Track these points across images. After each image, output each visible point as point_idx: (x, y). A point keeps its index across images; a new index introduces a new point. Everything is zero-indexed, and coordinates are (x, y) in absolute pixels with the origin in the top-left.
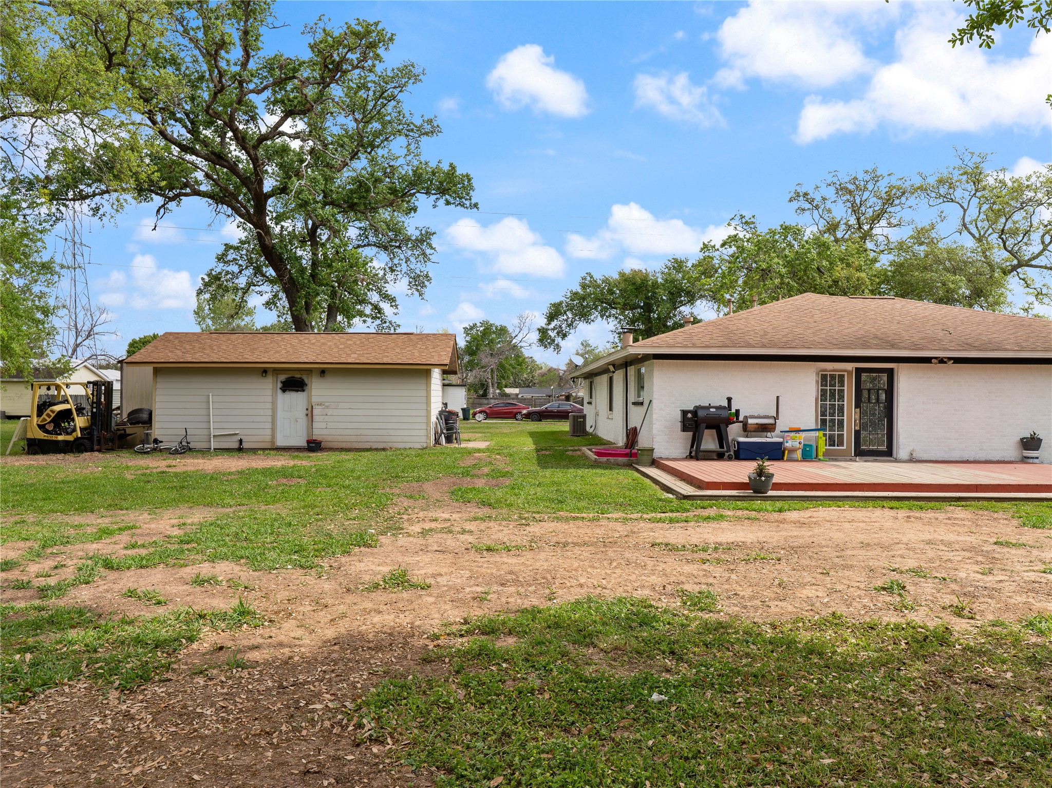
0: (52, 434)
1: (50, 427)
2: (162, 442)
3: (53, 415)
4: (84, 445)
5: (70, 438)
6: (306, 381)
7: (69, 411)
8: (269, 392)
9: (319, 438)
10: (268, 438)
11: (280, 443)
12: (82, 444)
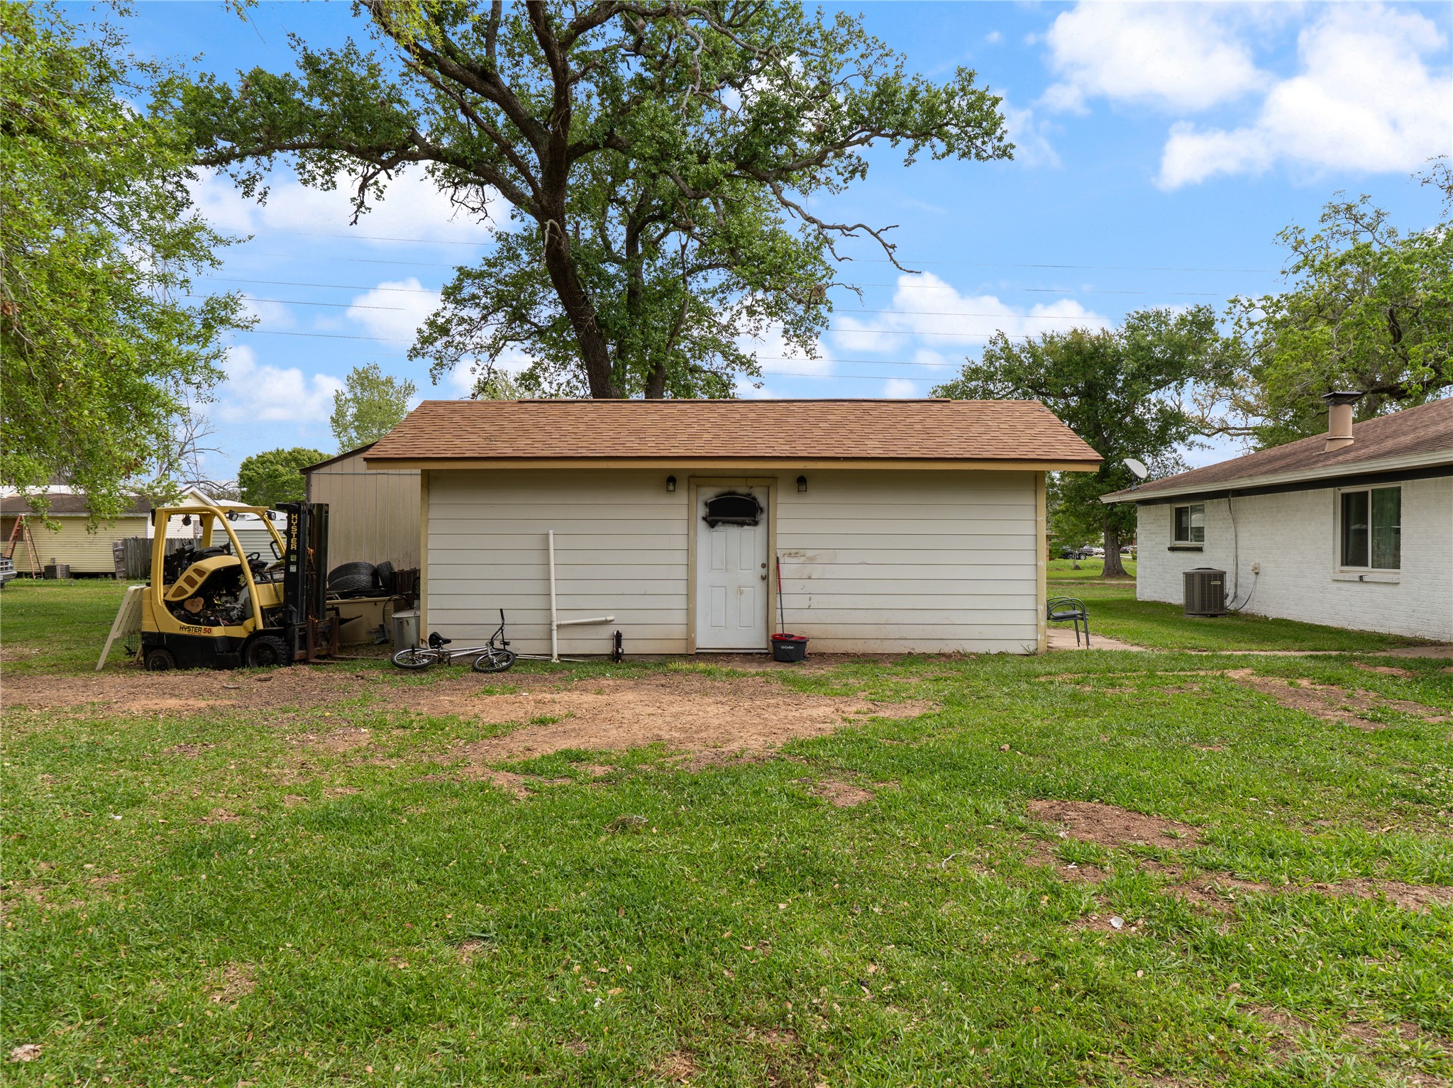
0: (198, 623)
1: (198, 606)
2: (448, 641)
3: (200, 580)
4: (270, 648)
5: (238, 632)
6: (762, 501)
7: (237, 570)
8: (681, 527)
9: (796, 631)
10: (680, 631)
11: (705, 641)
12: (266, 646)
